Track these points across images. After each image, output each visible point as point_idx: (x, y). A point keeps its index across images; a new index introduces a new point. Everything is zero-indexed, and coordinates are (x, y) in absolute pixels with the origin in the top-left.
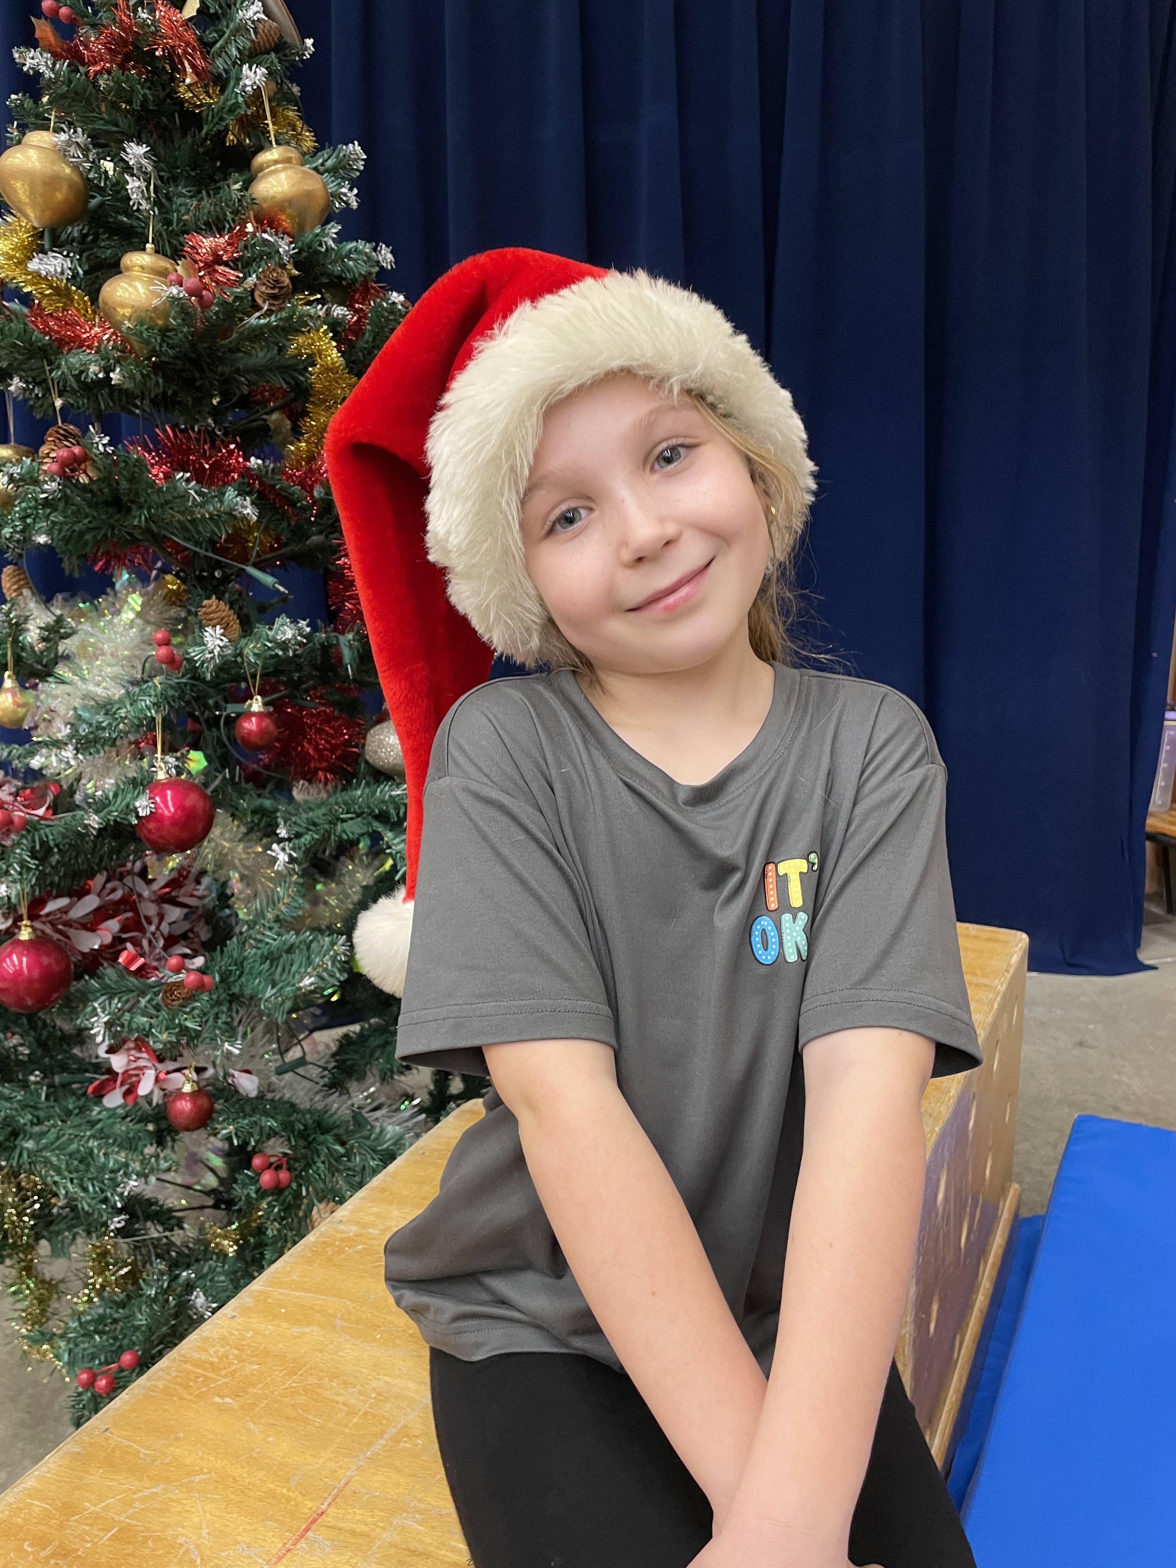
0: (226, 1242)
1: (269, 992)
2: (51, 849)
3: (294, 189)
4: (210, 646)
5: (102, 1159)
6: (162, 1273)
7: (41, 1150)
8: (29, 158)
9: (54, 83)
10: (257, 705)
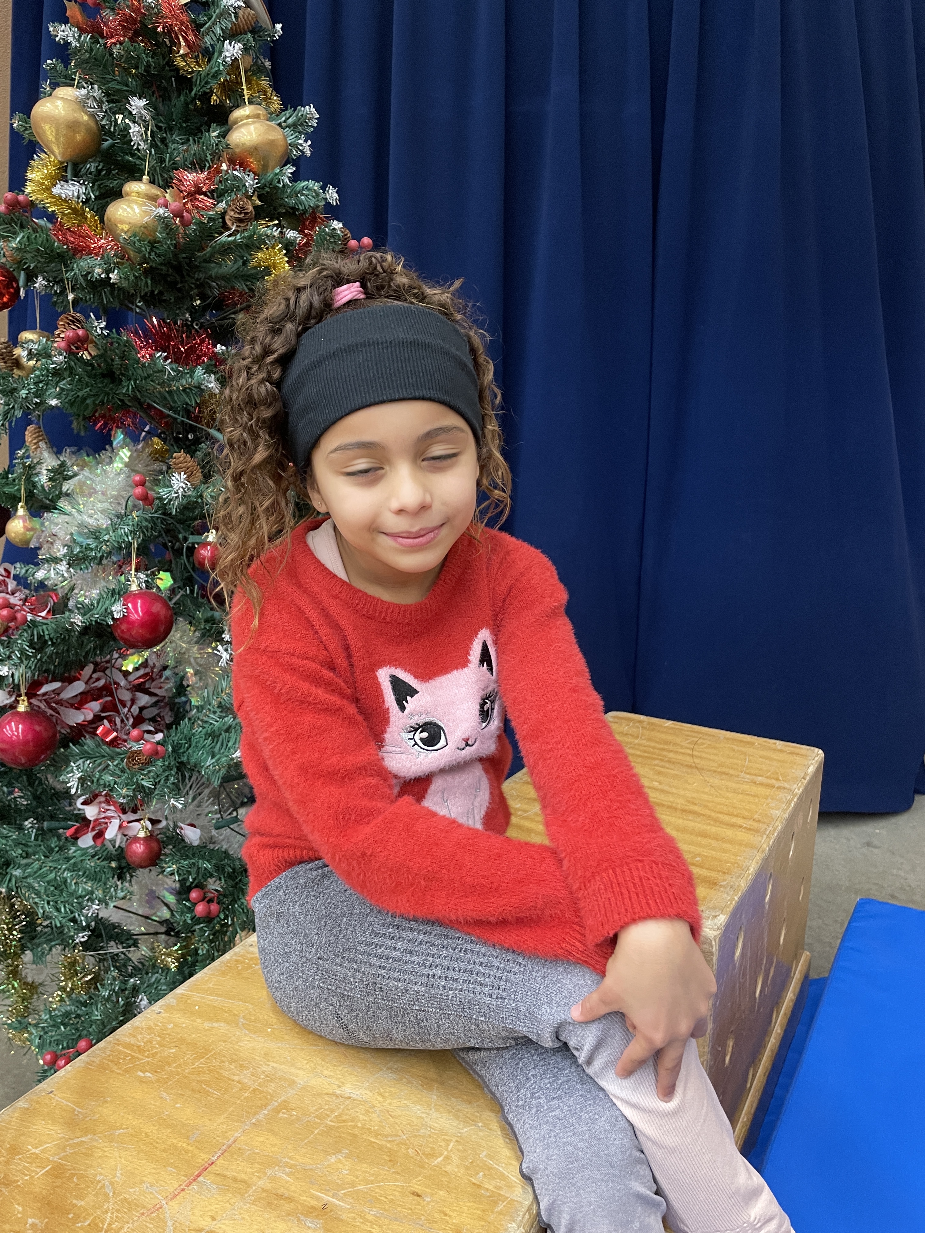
0: (170, 960)
1: (209, 762)
2: (46, 641)
3: (260, 138)
4: (176, 487)
5: (74, 887)
6: (114, 979)
7: (26, 878)
8: (57, 107)
9: (79, 51)
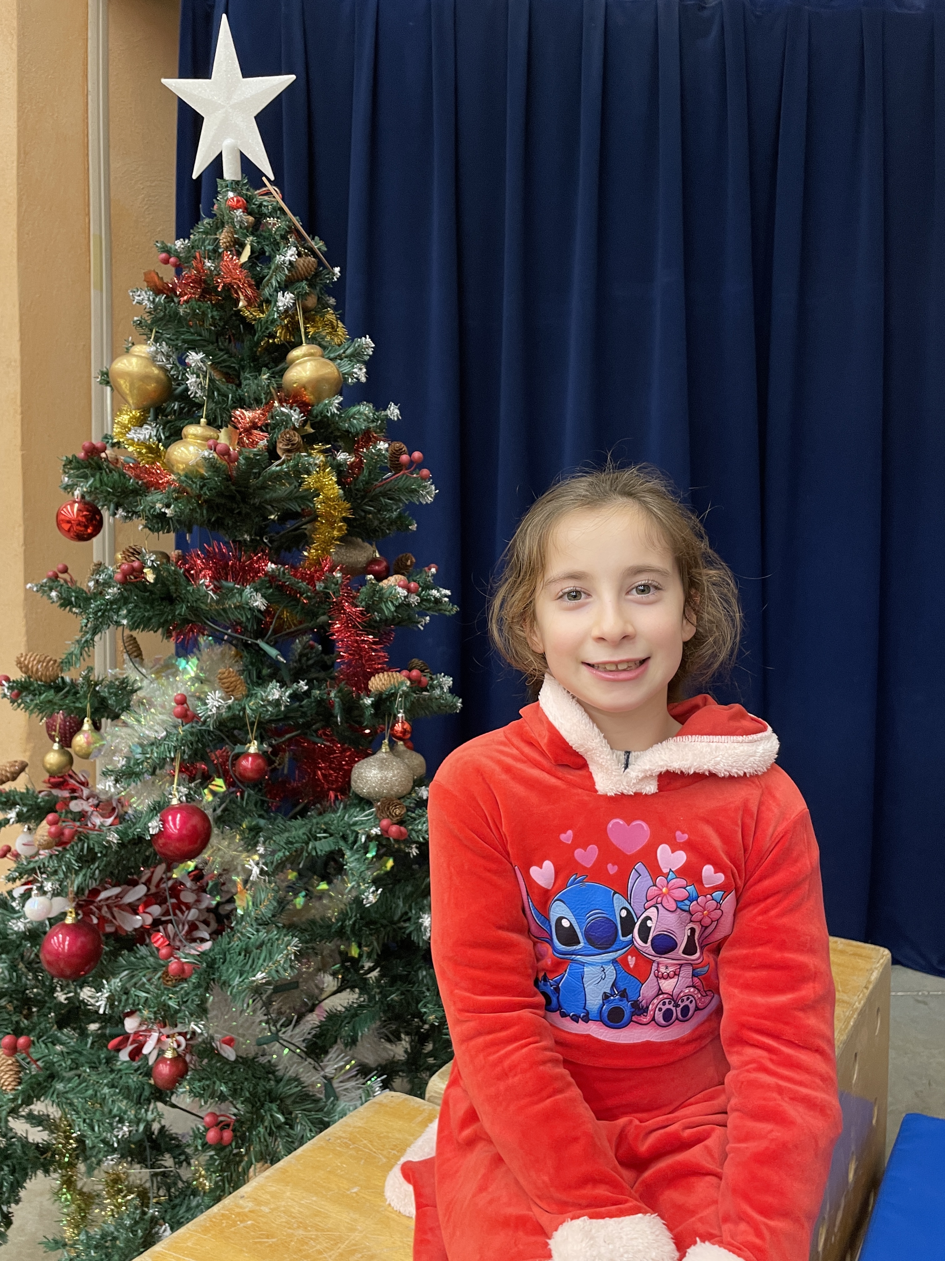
2: (96, 853)
3: (313, 374)
4: (210, 706)
7: (67, 1092)
8: (131, 364)
10: (253, 748)
